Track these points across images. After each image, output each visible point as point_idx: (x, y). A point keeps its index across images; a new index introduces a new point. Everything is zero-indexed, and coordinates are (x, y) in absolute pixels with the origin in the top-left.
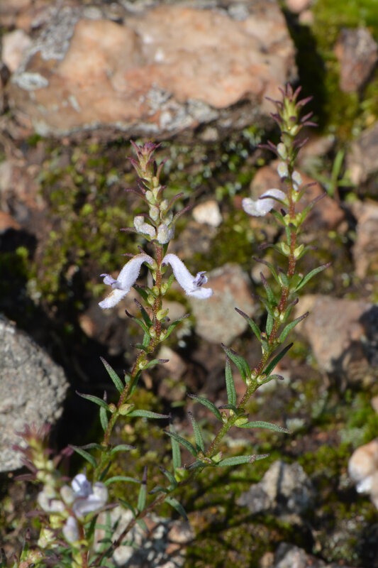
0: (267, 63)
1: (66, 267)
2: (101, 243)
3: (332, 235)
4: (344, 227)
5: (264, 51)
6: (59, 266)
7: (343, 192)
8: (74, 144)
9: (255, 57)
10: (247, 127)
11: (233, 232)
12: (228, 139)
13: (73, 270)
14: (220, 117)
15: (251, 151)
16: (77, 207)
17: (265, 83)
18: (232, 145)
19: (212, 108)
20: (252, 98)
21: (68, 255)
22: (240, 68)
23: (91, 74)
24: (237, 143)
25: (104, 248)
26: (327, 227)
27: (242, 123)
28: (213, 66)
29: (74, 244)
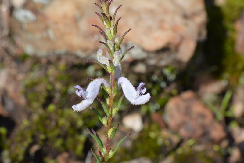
0: (186, 25)
1: (31, 145)
2: (57, 132)
3: (216, 148)
4: (225, 144)
5: (186, 17)
6: (26, 144)
7: (228, 120)
8: (49, 63)
9: (178, 20)
10: (166, 66)
11: (149, 137)
12: (152, 73)
13: (35, 148)
14: (149, 58)
15: (168, 83)
16: (45, 106)
17: (182, 39)
18: (155, 78)
19: (144, 50)
20: (172, 47)
21: (34, 137)
22: (167, 25)
23: (65, 17)
24: (159, 77)
25: (59, 136)
26: (213, 142)
27: (163, 63)
28: (148, 22)
29: (38, 130)
